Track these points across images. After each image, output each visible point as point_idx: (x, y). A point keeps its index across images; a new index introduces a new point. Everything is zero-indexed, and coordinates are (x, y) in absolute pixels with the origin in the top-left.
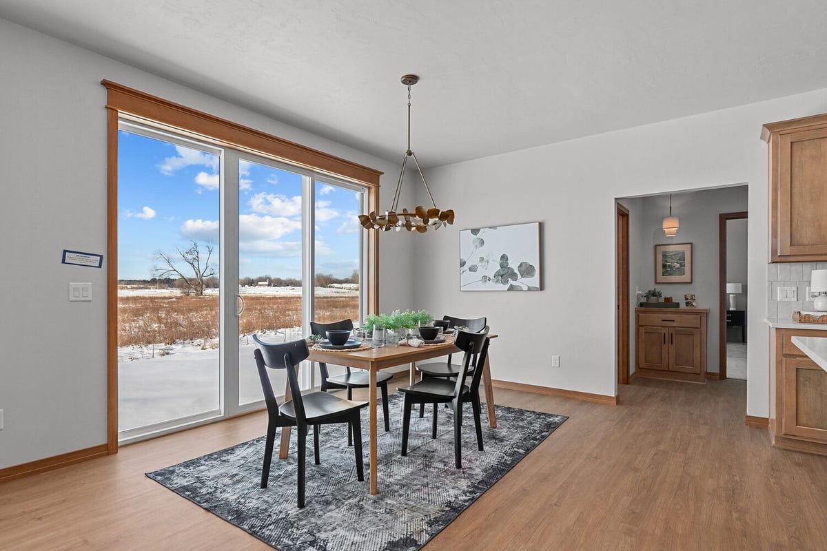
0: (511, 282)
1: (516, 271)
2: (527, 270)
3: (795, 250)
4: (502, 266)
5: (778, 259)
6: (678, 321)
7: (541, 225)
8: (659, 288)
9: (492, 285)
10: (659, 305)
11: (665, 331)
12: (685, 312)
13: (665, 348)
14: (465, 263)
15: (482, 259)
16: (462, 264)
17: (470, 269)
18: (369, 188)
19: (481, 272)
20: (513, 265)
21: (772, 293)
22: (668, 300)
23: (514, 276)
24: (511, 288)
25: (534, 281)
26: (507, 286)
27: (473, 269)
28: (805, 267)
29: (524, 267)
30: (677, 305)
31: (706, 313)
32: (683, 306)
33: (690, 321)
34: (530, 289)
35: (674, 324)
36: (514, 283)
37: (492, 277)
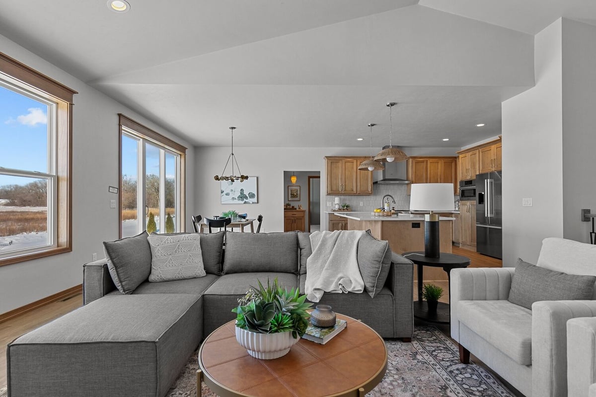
0: (245, 200)
1: (247, 196)
2: (252, 196)
3: (332, 192)
4: (241, 193)
5: (328, 194)
6: (298, 215)
7: (257, 178)
8: (290, 203)
9: (236, 201)
10: (290, 209)
11: (293, 218)
12: (298, 211)
13: (293, 225)
14: (223, 192)
15: (232, 190)
16: (222, 192)
17: (226, 195)
18: (180, 155)
19: (231, 196)
20: (246, 193)
21: (326, 204)
22: (293, 207)
23: (246, 198)
24: (245, 203)
25: (255, 200)
26: (244, 202)
27: (227, 194)
28: (334, 196)
29: (250, 194)
30: (296, 209)
31: (304, 211)
32: (298, 209)
33: (301, 214)
34: (253, 203)
35: (296, 216)
36: (246, 201)
37: (237, 198)
